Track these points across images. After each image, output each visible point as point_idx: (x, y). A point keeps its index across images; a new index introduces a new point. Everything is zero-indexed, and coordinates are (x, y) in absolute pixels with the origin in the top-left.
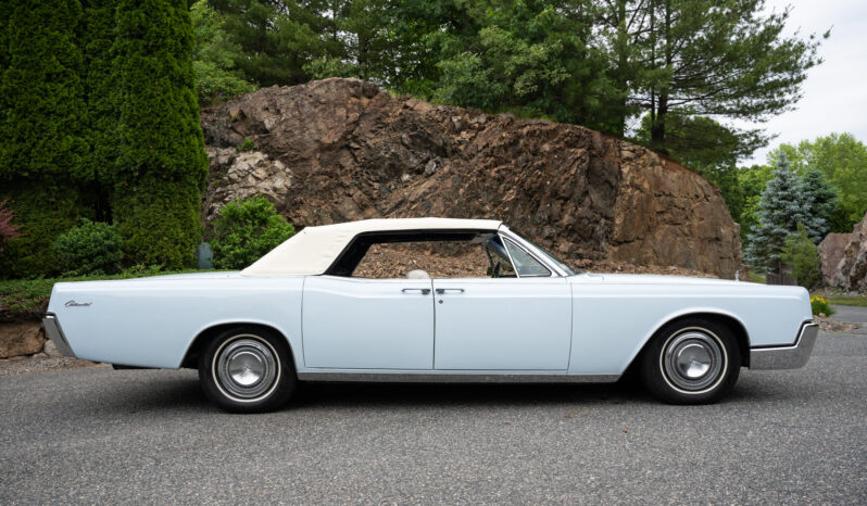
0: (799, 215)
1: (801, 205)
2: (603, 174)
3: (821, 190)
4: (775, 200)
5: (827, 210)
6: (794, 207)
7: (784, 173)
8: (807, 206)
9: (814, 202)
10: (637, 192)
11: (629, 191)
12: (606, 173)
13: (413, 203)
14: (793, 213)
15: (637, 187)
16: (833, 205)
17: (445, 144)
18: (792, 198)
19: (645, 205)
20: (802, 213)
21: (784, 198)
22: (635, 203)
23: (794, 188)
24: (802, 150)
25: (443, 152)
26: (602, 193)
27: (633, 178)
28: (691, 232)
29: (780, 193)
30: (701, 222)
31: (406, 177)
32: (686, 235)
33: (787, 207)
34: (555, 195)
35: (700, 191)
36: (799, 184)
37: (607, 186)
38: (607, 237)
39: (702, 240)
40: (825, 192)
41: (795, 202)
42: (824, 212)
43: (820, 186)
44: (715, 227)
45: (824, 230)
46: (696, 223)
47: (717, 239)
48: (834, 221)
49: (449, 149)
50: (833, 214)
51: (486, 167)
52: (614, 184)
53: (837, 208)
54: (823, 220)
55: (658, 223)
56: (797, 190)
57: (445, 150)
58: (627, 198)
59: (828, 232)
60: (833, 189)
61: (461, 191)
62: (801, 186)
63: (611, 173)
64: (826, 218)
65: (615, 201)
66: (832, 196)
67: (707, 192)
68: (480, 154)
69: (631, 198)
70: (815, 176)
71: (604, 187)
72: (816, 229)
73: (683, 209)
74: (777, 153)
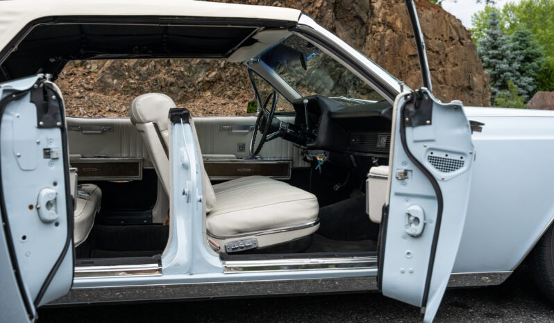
0: (509, 74)
1: (510, 64)
2: (353, 8)
3: (530, 50)
4: (486, 58)
5: (534, 69)
6: (504, 65)
7: (494, 32)
8: (516, 65)
9: (522, 62)
10: (389, 31)
11: (381, 29)
12: (357, 8)
14: (502, 72)
15: (390, 26)
16: (539, 64)
18: (501, 57)
19: (397, 46)
20: (511, 71)
21: (494, 57)
22: (387, 43)
23: (504, 47)
24: (505, 11)
26: (352, 31)
27: (385, 14)
28: (444, 79)
29: (491, 52)
30: (454, 69)
32: (440, 82)
33: (497, 66)
35: (454, 33)
36: (508, 43)
37: (357, 21)
38: (355, 84)
39: (456, 88)
40: (533, 51)
41: (505, 60)
42: (531, 71)
43: (528, 46)
44: (468, 75)
45: (531, 88)
46: (449, 69)
47: (470, 88)
48: (540, 80)
50: (540, 73)
52: (365, 20)
53: (543, 67)
54: (531, 79)
55: (410, 68)
56: (507, 49)
58: (379, 37)
59: (534, 91)
60: (540, 49)
62: (511, 45)
63: (361, 7)
64: (534, 77)
65: (365, 42)
66: (538, 56)
67: (461, 35)
69: (383, 37)
70: (524, 35)
71: (354, 24)
72: (523, 87)
73: (437, 52)
74: (482, 15)
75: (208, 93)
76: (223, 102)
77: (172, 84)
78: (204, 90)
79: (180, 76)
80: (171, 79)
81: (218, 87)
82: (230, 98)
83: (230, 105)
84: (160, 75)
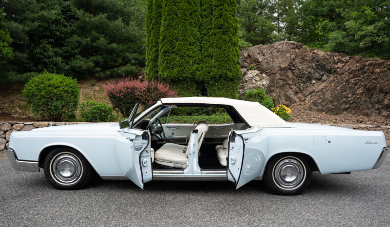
13: (318, 92)
17: (331, 68)
25: (330, 72)
31: (314, 81)
34: (381, 91)
49: (333, 71)
51: (349, 79)
57: (331, 71)
61: (338, 88)
68: (346, 73)
75: (345, 112)
76: (351, 115)
77: (333, 109)
78: (344, 111)
79: (336, 106)
80: (333, 107)
81: (349, 110)
82: (353, 114)
83: (354, 117)
84: (329, 106)
